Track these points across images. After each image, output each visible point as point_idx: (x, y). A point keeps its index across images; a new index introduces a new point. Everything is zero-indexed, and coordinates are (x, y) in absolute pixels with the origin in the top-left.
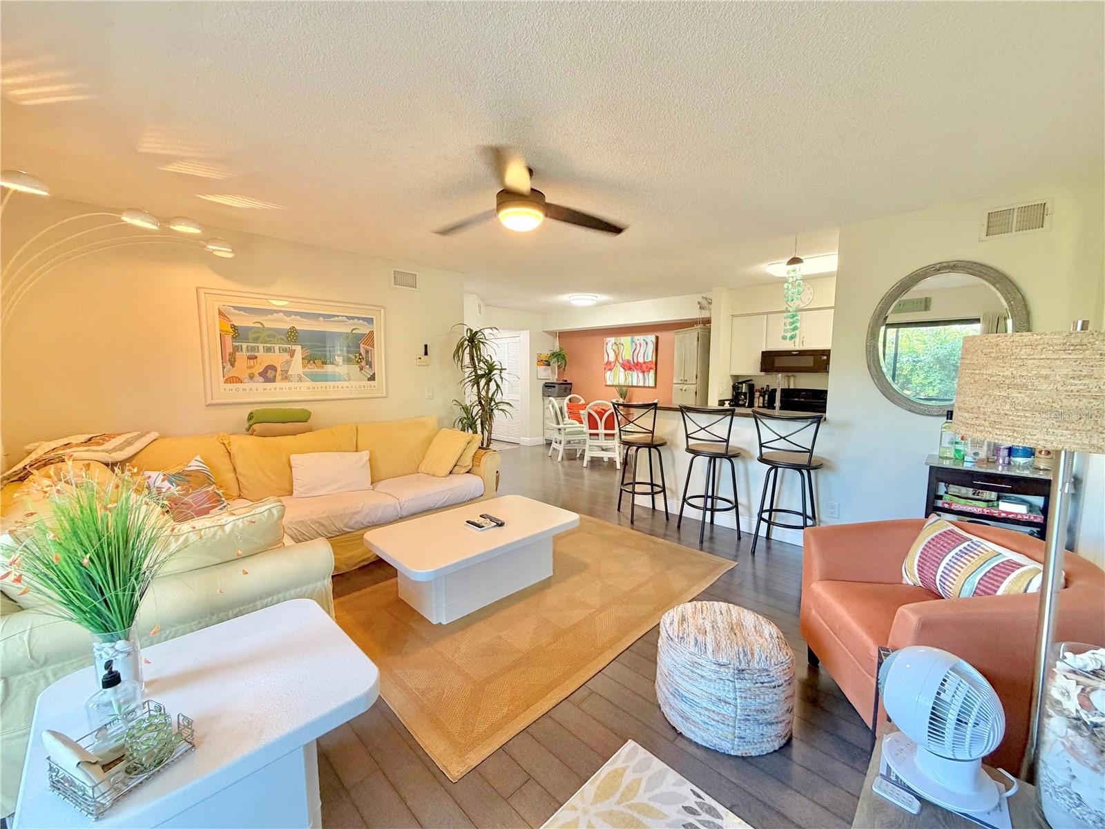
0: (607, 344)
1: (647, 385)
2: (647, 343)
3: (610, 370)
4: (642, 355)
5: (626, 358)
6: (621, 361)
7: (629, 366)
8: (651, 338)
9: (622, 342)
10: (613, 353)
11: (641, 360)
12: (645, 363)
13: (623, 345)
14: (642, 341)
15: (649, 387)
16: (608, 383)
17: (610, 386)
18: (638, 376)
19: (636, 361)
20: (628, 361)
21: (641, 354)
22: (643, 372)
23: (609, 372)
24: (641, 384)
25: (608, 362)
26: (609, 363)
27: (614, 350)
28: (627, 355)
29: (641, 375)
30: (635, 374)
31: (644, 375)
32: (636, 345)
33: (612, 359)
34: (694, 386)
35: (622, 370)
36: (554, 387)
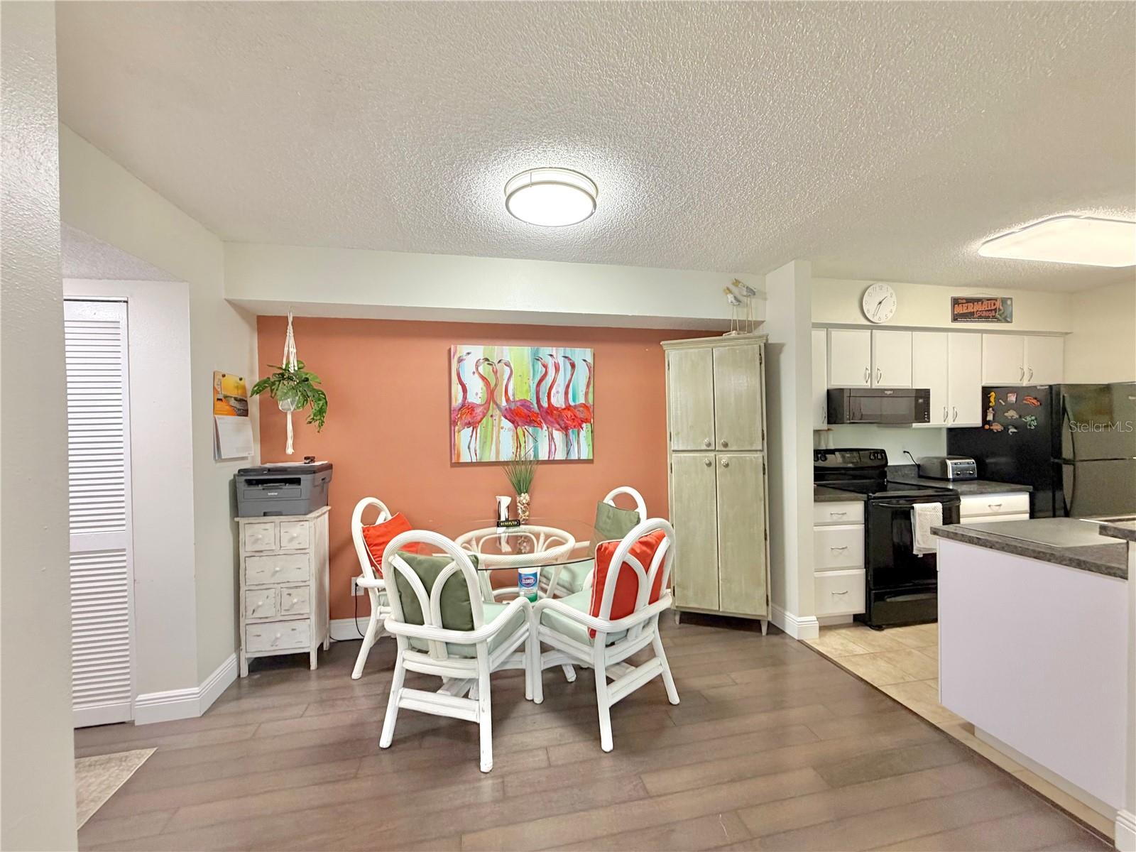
0: (460, 360)
1: (574, 456)
2: (573, 366)
3: (473, 424)
4: (562, 389)
5: (519, 397)
6: (504, 403)
7: (522, 416)
8: (583, 355)
9: (507, 358)
10: (481, 383)
11: (558, 401)
12: (568, 408)
13: (507, 365)
14: (561, 361)
15: (579, 461)
16: (465, 458)
17: (471, 464)
18: (551, 438)
19: (545, 405)
20: (525, 404)
21: (560, 387)
22: (565, 429)
23: (468, 431)
24: (560, 456)
25: (463, 406)
26: (467, 408)
27: (483, 378)
28: (521, 389)
29: (558, 435)
30: (543, 433)
31: (567, 435)
32: (545, 366)
33: (476, 394)
34: (759, 455)
35: (506, 424)
36: (298, 481)
